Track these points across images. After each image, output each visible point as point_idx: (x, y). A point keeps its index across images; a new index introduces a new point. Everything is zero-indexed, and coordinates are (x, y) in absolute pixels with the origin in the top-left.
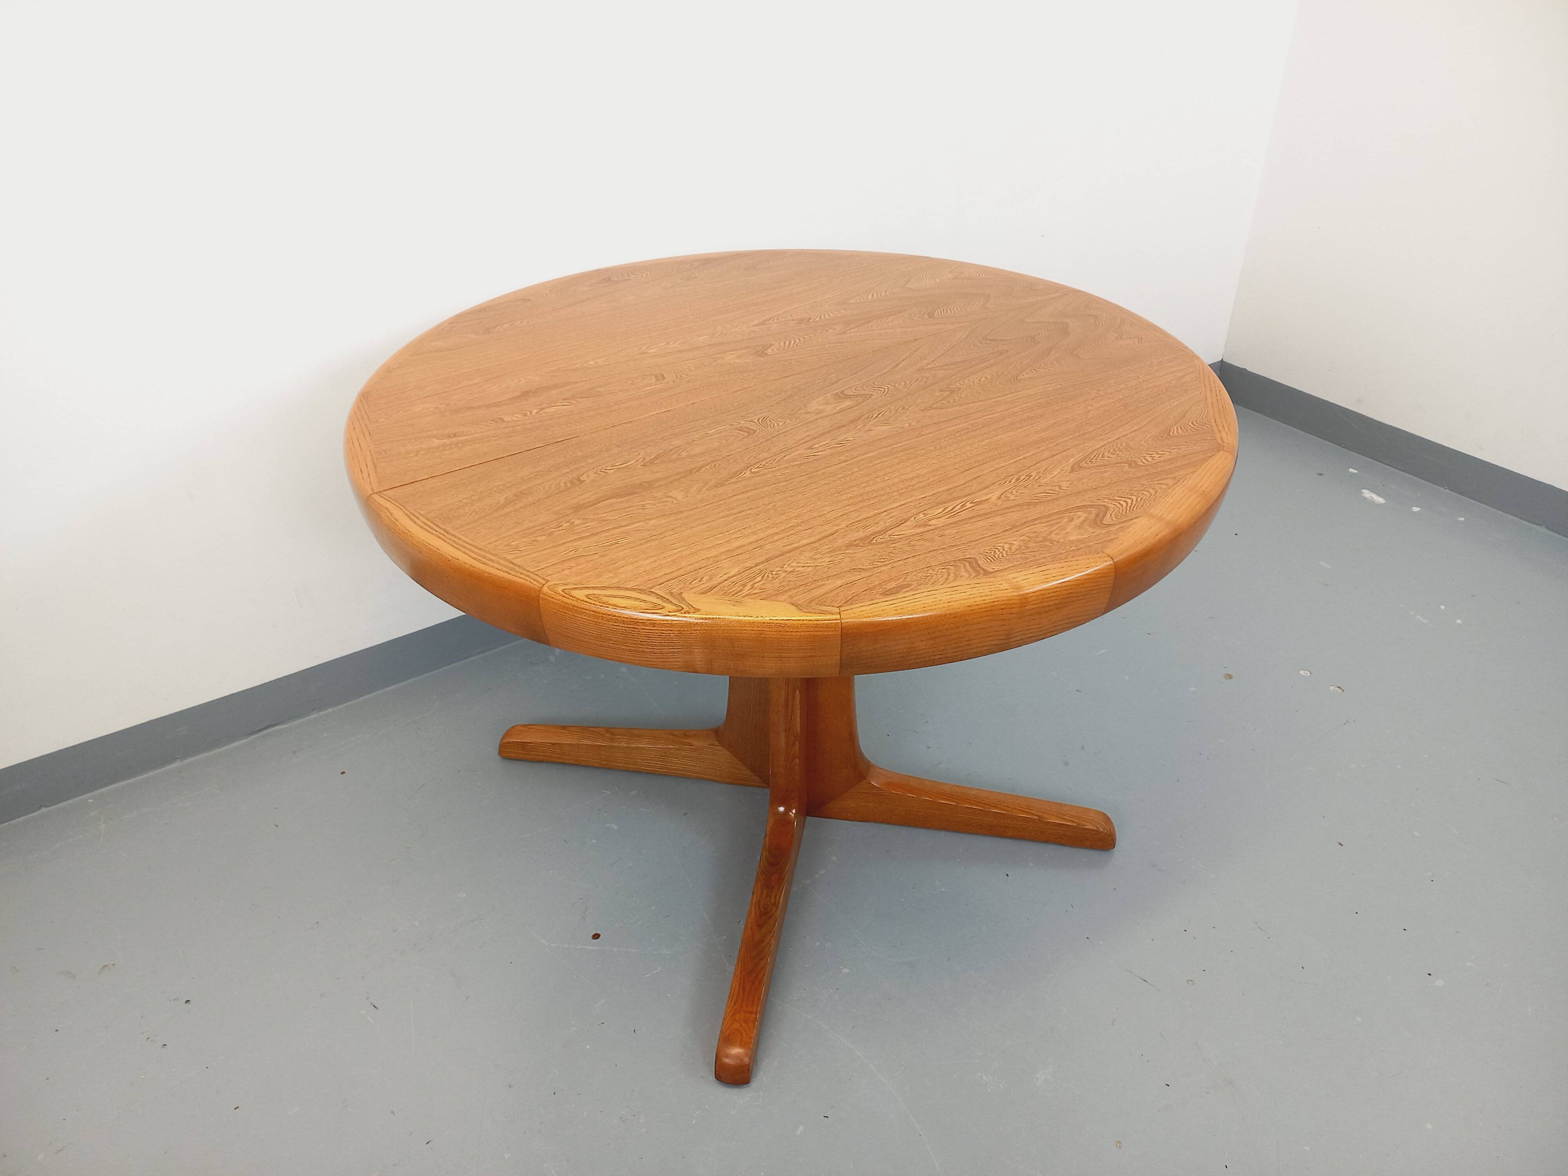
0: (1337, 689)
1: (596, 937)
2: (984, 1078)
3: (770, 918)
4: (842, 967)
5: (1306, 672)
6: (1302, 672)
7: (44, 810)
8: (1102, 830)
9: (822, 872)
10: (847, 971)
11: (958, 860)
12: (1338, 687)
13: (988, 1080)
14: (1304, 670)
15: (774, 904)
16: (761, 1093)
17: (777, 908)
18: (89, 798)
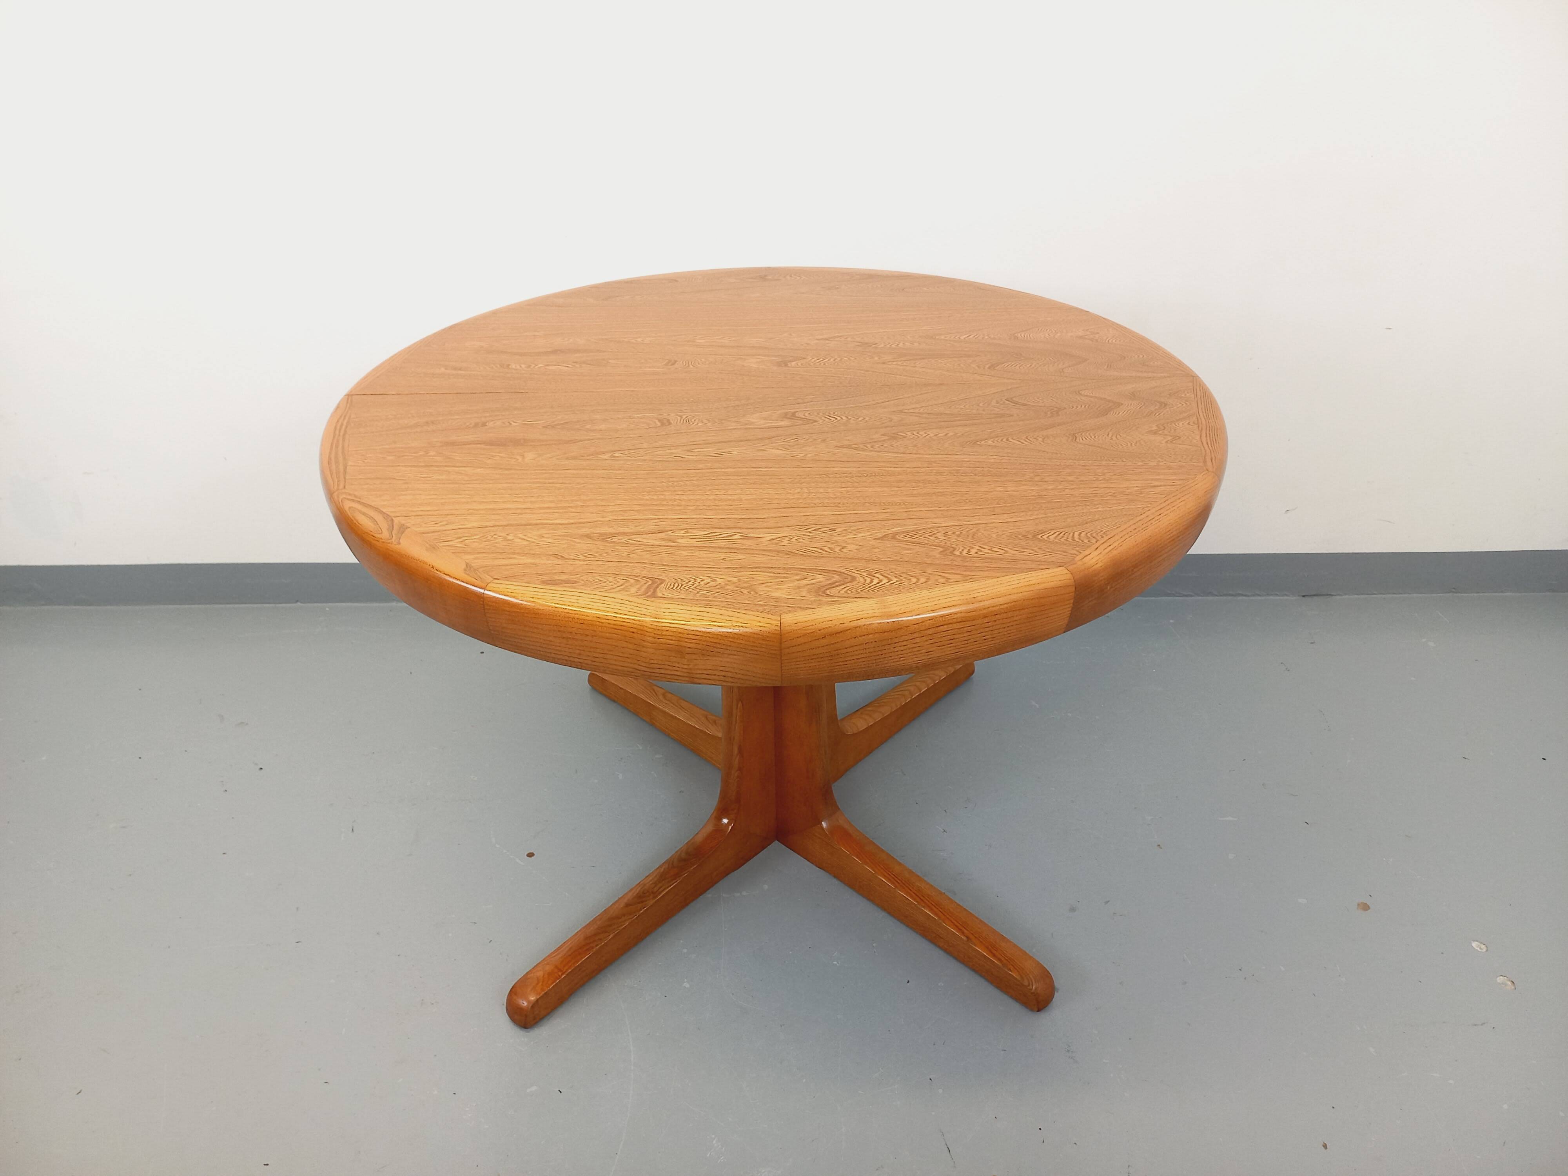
0: (1509, 983)
1: (531, 855)
2: (714, 1142)
3: (642, 902)
4: (686, 980)
5: (1483, 946)
6: (1475, 944)
7: (299, 604)
8: (1026, 983)
9: (744, 893)
10: (687, 986)
11: (874, 945)
12: (1513, 982)
13: (715, 1145)
14: (1481, 943)
15: (653, 893)
16: (532, 1043)
17: (654, 897)
18: (327, 606)
